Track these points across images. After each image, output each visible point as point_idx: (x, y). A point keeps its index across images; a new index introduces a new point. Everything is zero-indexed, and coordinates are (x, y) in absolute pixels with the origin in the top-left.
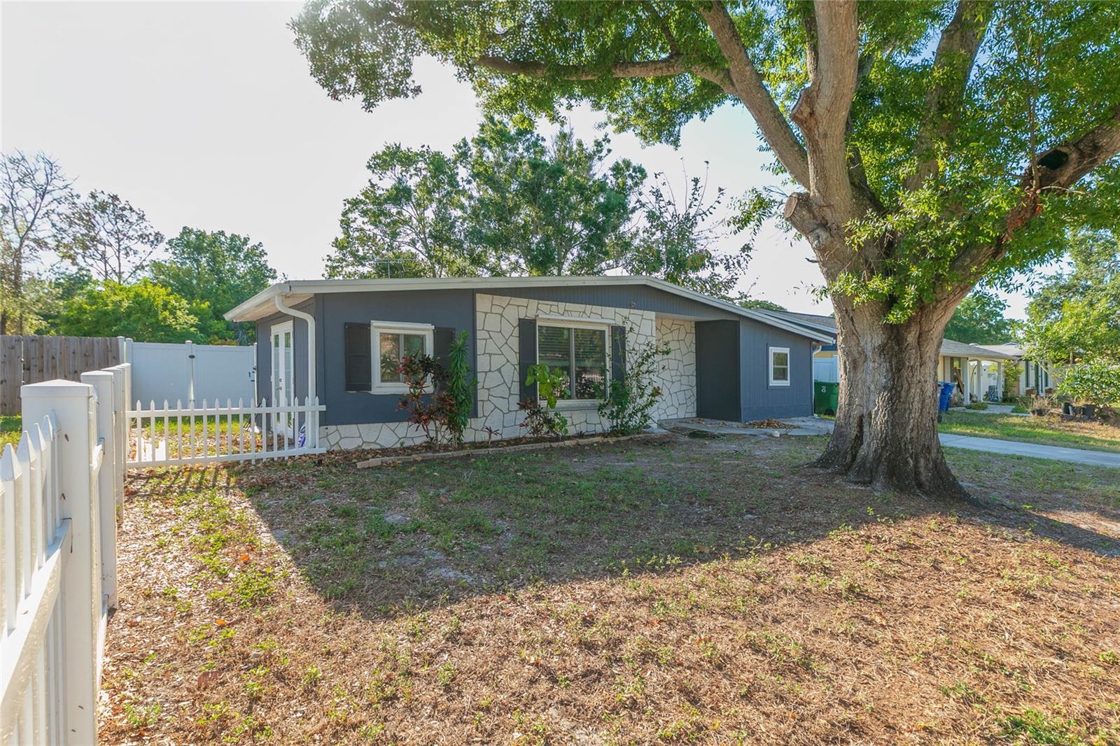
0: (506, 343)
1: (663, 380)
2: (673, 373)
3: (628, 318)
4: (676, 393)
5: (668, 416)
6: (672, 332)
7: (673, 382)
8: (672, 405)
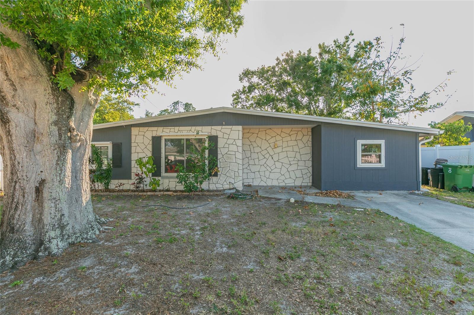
0: (146, 147)
1: (282, 163)
2: (290, 159)
3: (220, 131)
4: (293, 171)
5: (286, 184)
6: (290, 135)
7: (291, 165)
8: (290, 178)
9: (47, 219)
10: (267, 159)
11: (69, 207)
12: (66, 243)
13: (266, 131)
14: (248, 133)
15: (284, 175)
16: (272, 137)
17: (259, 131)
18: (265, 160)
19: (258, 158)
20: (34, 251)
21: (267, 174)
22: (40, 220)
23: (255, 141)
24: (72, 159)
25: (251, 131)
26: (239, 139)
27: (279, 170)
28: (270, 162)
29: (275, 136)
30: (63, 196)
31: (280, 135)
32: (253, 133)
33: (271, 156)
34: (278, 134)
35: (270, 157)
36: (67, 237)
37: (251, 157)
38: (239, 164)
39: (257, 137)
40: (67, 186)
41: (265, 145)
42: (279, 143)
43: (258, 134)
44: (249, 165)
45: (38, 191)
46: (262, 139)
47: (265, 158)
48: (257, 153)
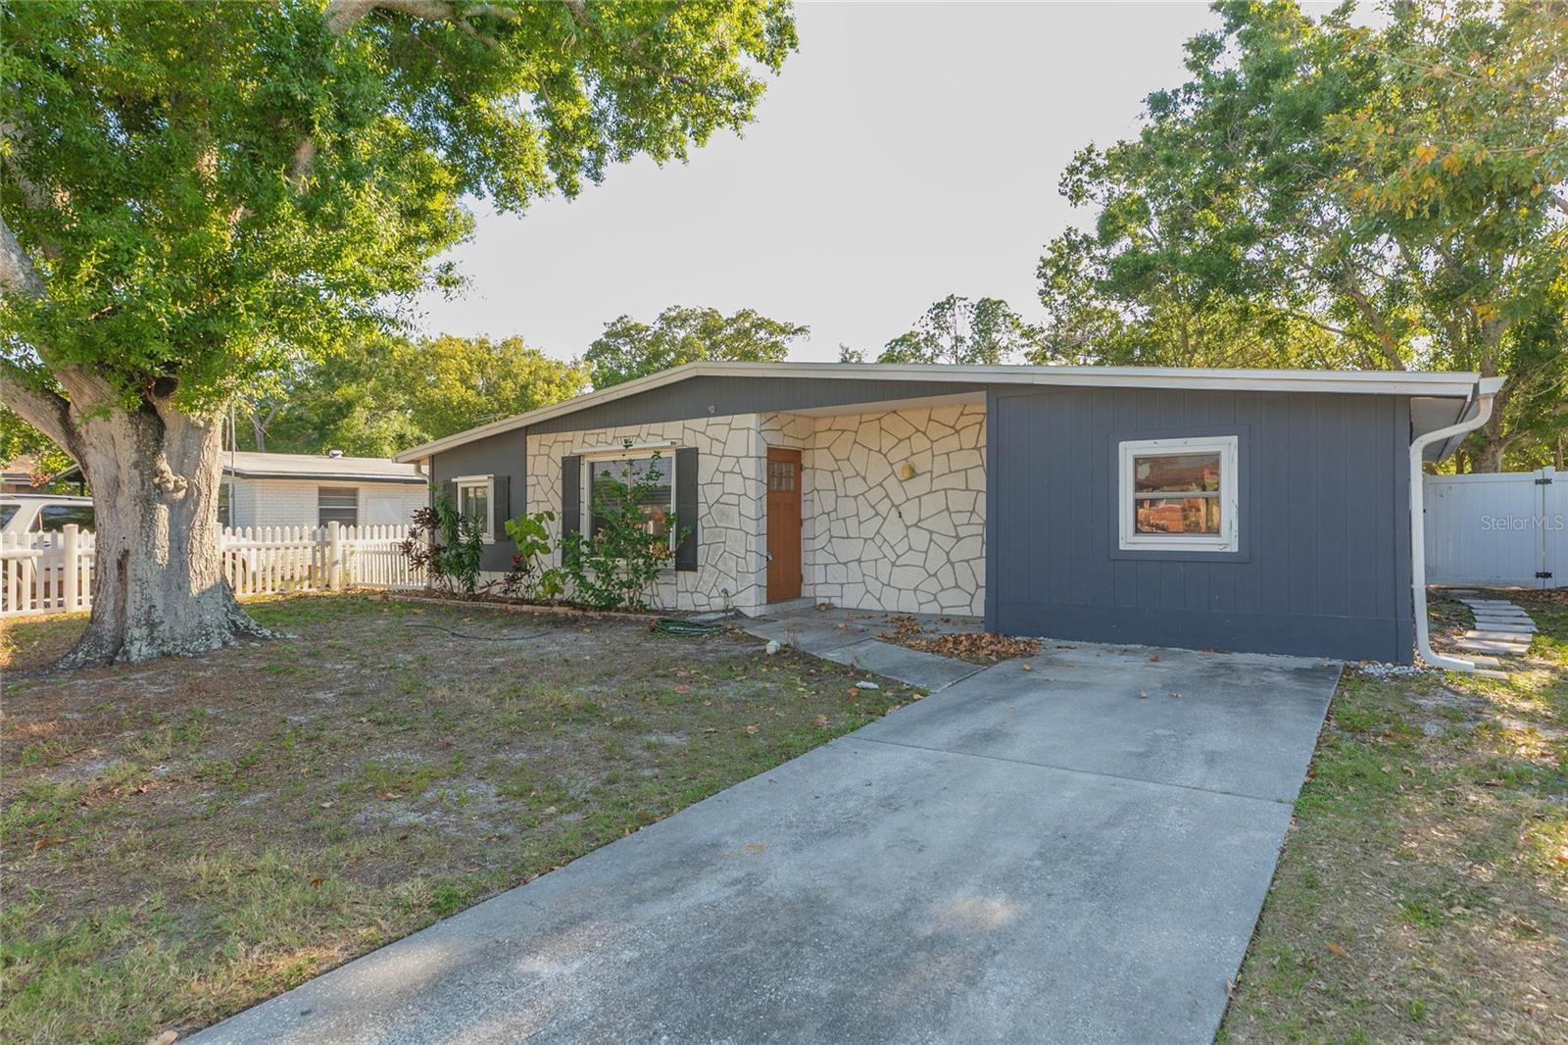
0: (551, 487)
1: (931, 532)
2: (960, 519)
3: (704, 433)
4: (968, 561)
5: (942, 608)
6: (957, 432)
7: (958, 538)
8: (957, 586)
9: (131, 610)
10: (885, 519)
11: (165, 597)
12: (155, 651)
13: (879, 419)
14: (830, 430)
15: (935, 575)
16: (900, 441)
17: (860, 423)
18: (879, 520)
19: (857, 515)
20: (112, 652)
21: (884, 567)
22: (123, 610)
23: (848, 459)
24: (170, 520)
25: (840, 423)
26: (747, 456)
27: (919, 559)
28: (893, 530)
29: (909, 438)
30: (154, 578)
31: (924, 433)
32: (843, 431)
33: (897, 507)
34: (918, 431)
35: (894, 513)
36: (160, 641)
37: (836, 510)
38: (747, 533)
39: (855, 442)
40: (160, 562)
41: (878, 470)
42: (922, 463)
43: (856, 432)
44: (831, 537)
45: (121, 566)
46: (870, 450)
47: (877, 514)
48: (856, 497)
